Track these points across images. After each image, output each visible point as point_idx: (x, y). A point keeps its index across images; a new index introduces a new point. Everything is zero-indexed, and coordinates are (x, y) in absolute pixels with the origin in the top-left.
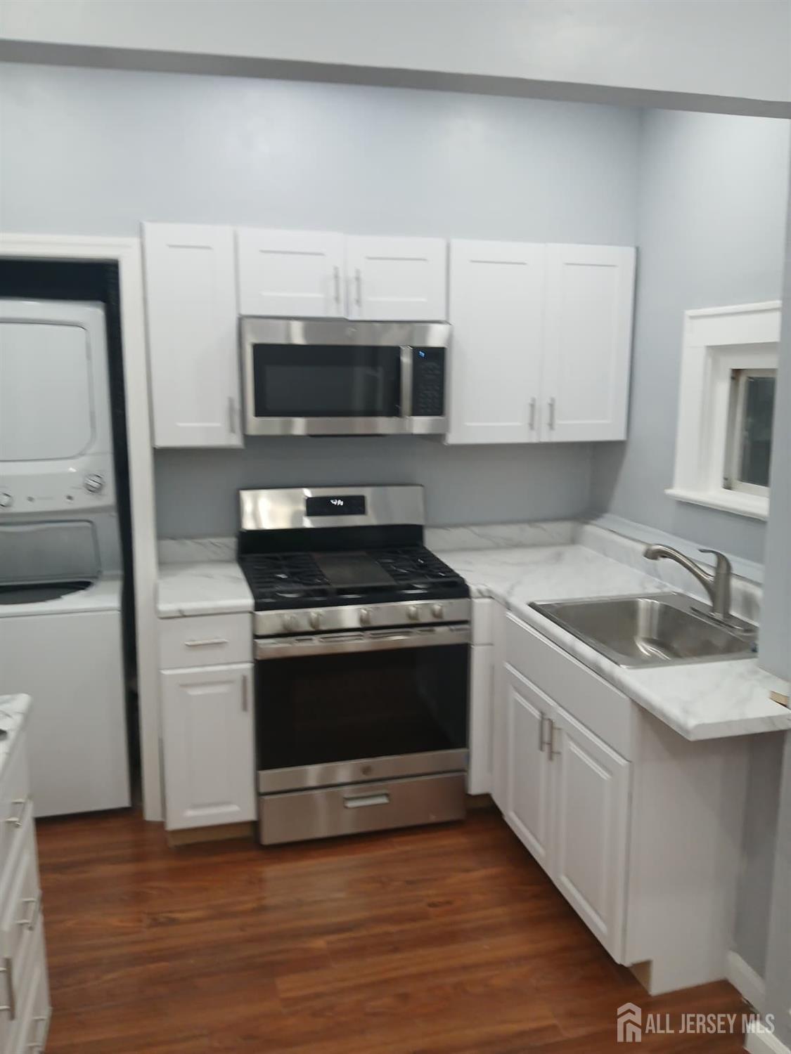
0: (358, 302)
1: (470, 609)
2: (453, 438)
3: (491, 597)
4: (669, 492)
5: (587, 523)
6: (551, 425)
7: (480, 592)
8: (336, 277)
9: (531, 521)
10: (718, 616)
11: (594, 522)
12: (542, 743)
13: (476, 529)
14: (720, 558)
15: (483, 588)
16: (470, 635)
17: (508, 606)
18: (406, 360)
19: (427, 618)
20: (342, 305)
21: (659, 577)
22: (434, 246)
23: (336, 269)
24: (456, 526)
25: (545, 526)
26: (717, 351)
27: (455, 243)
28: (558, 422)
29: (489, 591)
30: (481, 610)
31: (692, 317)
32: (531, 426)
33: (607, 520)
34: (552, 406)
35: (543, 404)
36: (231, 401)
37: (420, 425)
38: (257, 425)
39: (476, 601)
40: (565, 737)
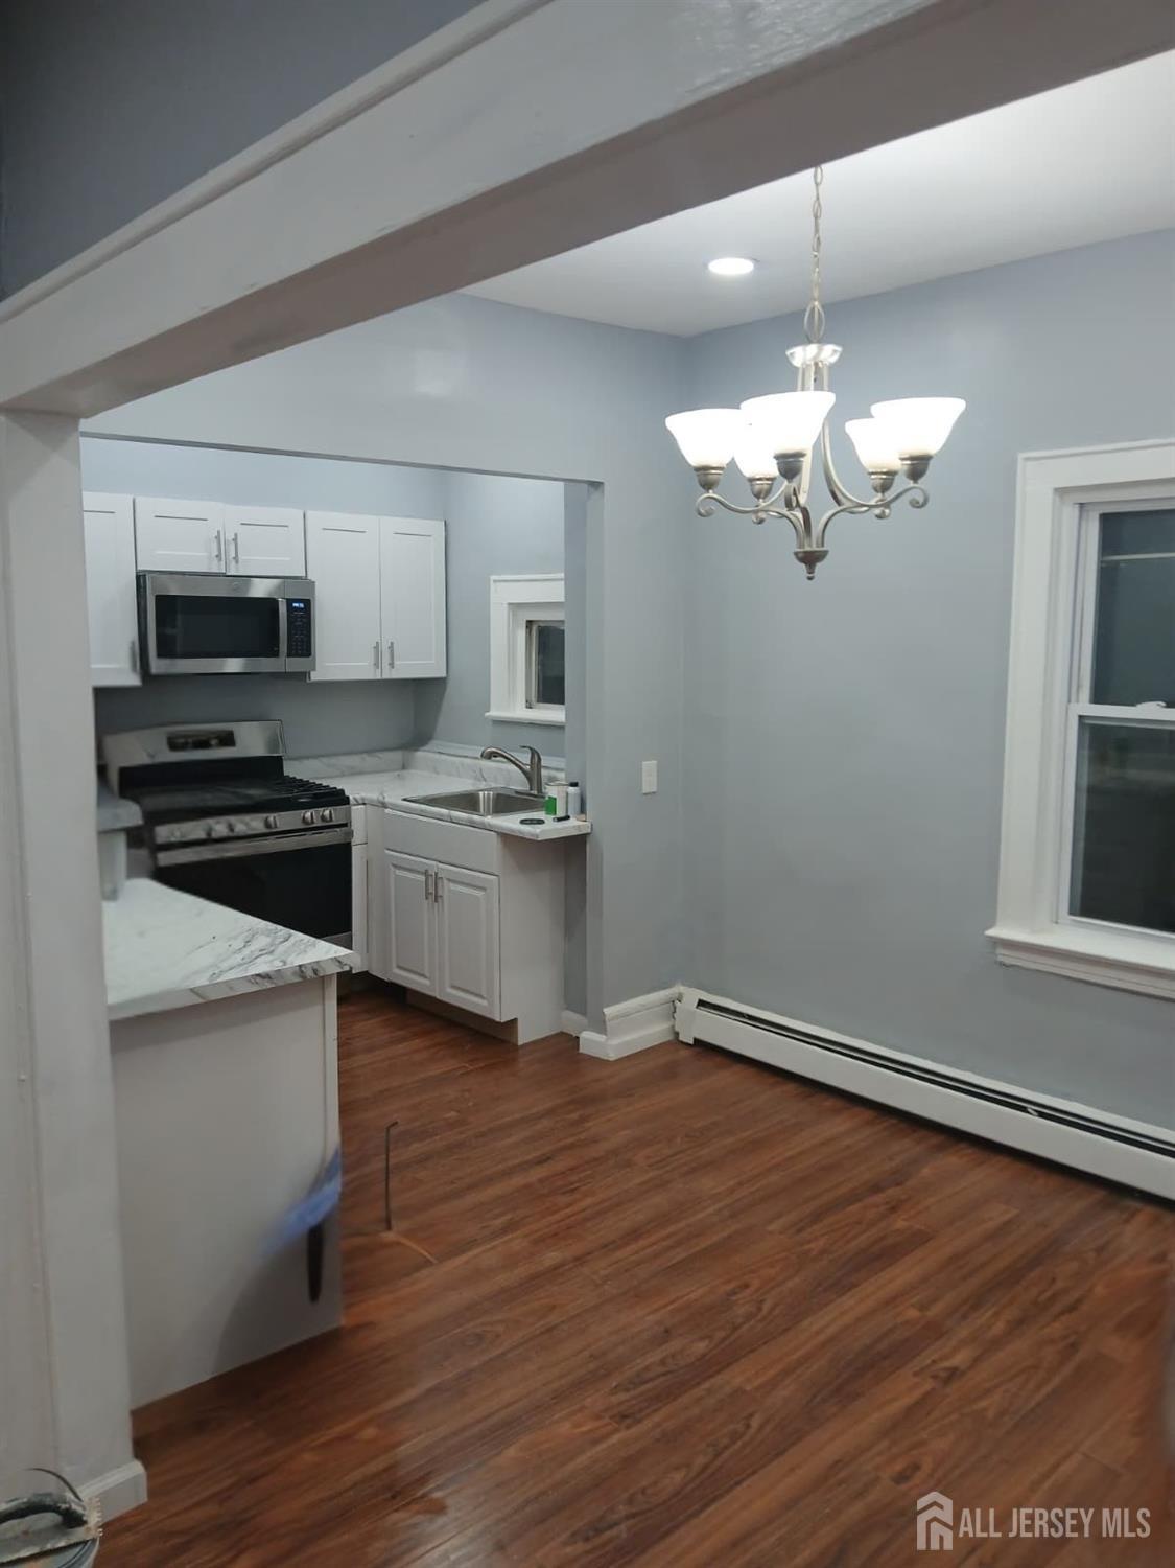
0: (236, 559)
1: (348, 814)
2: (315, 676)
3: (364, 804)
4: (487, 714)
5: (416, 750)
6: (392, 665)
7: (356, 800)
8: (218, 538)
9: (370, 752)
10: (535, 793)
11: (425, 748)
12: (428, 894)
13: (325, 760)
14: (533, 752)
15: (357, 796)
16: (350, 834)
17: (384, 805)
18: (283, 609)
19: (318, 823)
20: (223, 563)
21: (485, 780)
22: (292, 516)
23: (219, 532)
24: (308, 757)
25: (380, 755)
26: (515, 607)
27: (310, 514)
28: (396, 662)
29: (363, 799)
30: (358, 814)
31: (495, 581)
32: (376, 665)
33: (434, 744)
34: (391, 647)
35: (385, 647)
36: (133, 643)
37: (295, 664)
38: (158, 666)
39: (354, 808)
40: (445, 882)
